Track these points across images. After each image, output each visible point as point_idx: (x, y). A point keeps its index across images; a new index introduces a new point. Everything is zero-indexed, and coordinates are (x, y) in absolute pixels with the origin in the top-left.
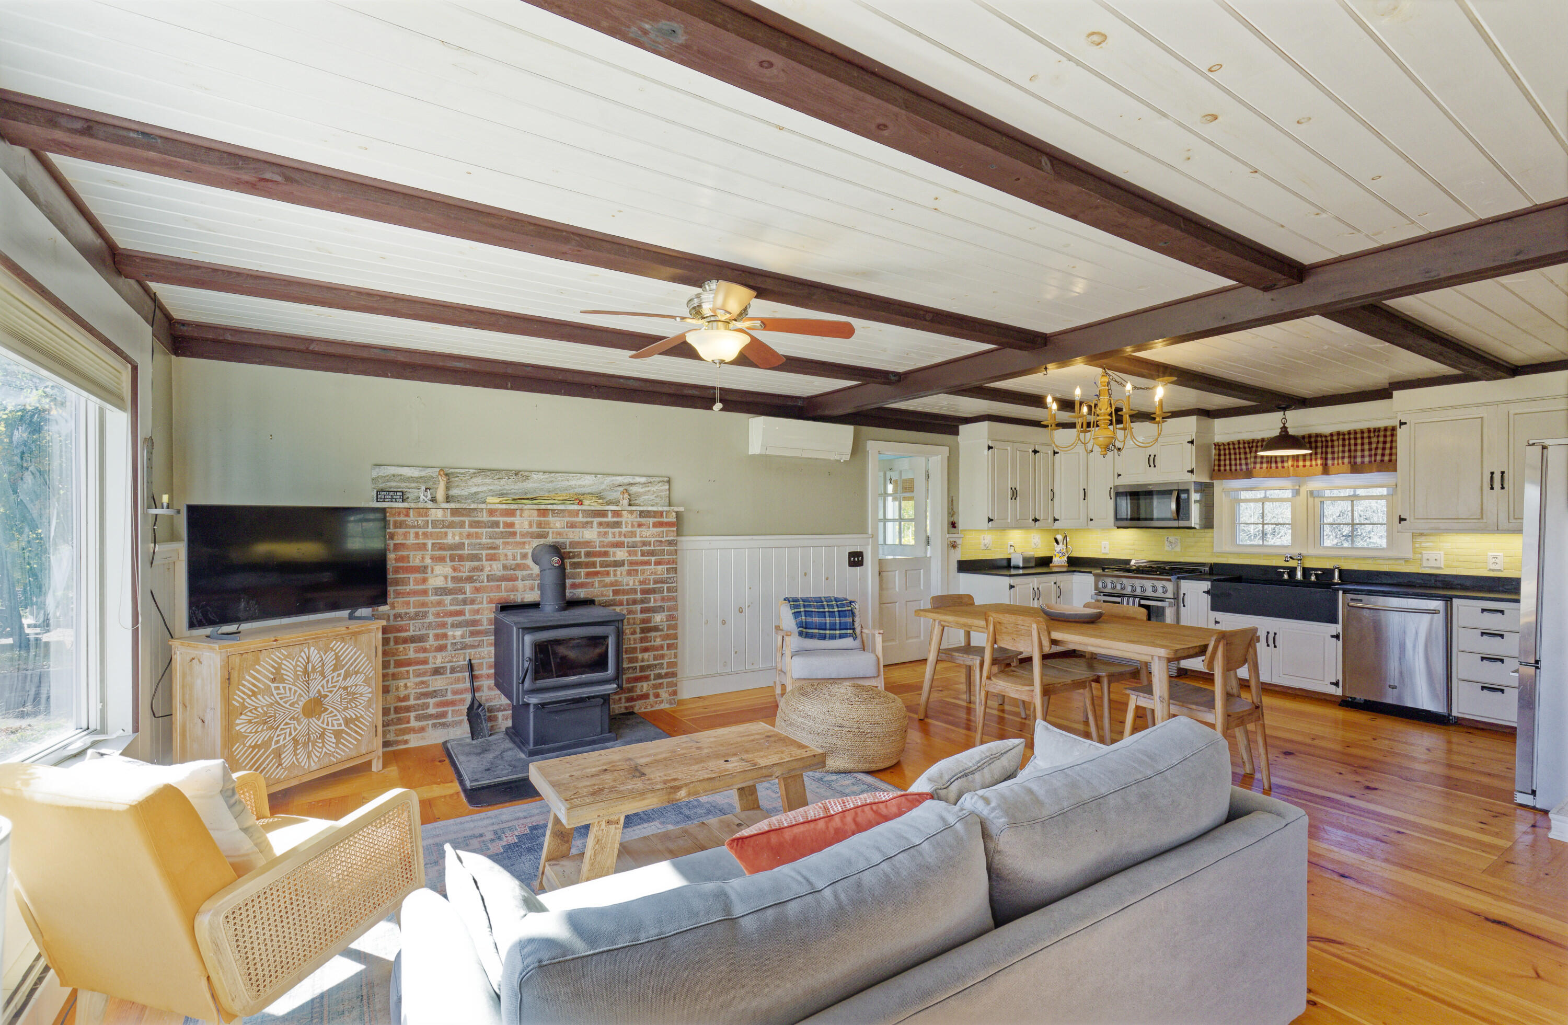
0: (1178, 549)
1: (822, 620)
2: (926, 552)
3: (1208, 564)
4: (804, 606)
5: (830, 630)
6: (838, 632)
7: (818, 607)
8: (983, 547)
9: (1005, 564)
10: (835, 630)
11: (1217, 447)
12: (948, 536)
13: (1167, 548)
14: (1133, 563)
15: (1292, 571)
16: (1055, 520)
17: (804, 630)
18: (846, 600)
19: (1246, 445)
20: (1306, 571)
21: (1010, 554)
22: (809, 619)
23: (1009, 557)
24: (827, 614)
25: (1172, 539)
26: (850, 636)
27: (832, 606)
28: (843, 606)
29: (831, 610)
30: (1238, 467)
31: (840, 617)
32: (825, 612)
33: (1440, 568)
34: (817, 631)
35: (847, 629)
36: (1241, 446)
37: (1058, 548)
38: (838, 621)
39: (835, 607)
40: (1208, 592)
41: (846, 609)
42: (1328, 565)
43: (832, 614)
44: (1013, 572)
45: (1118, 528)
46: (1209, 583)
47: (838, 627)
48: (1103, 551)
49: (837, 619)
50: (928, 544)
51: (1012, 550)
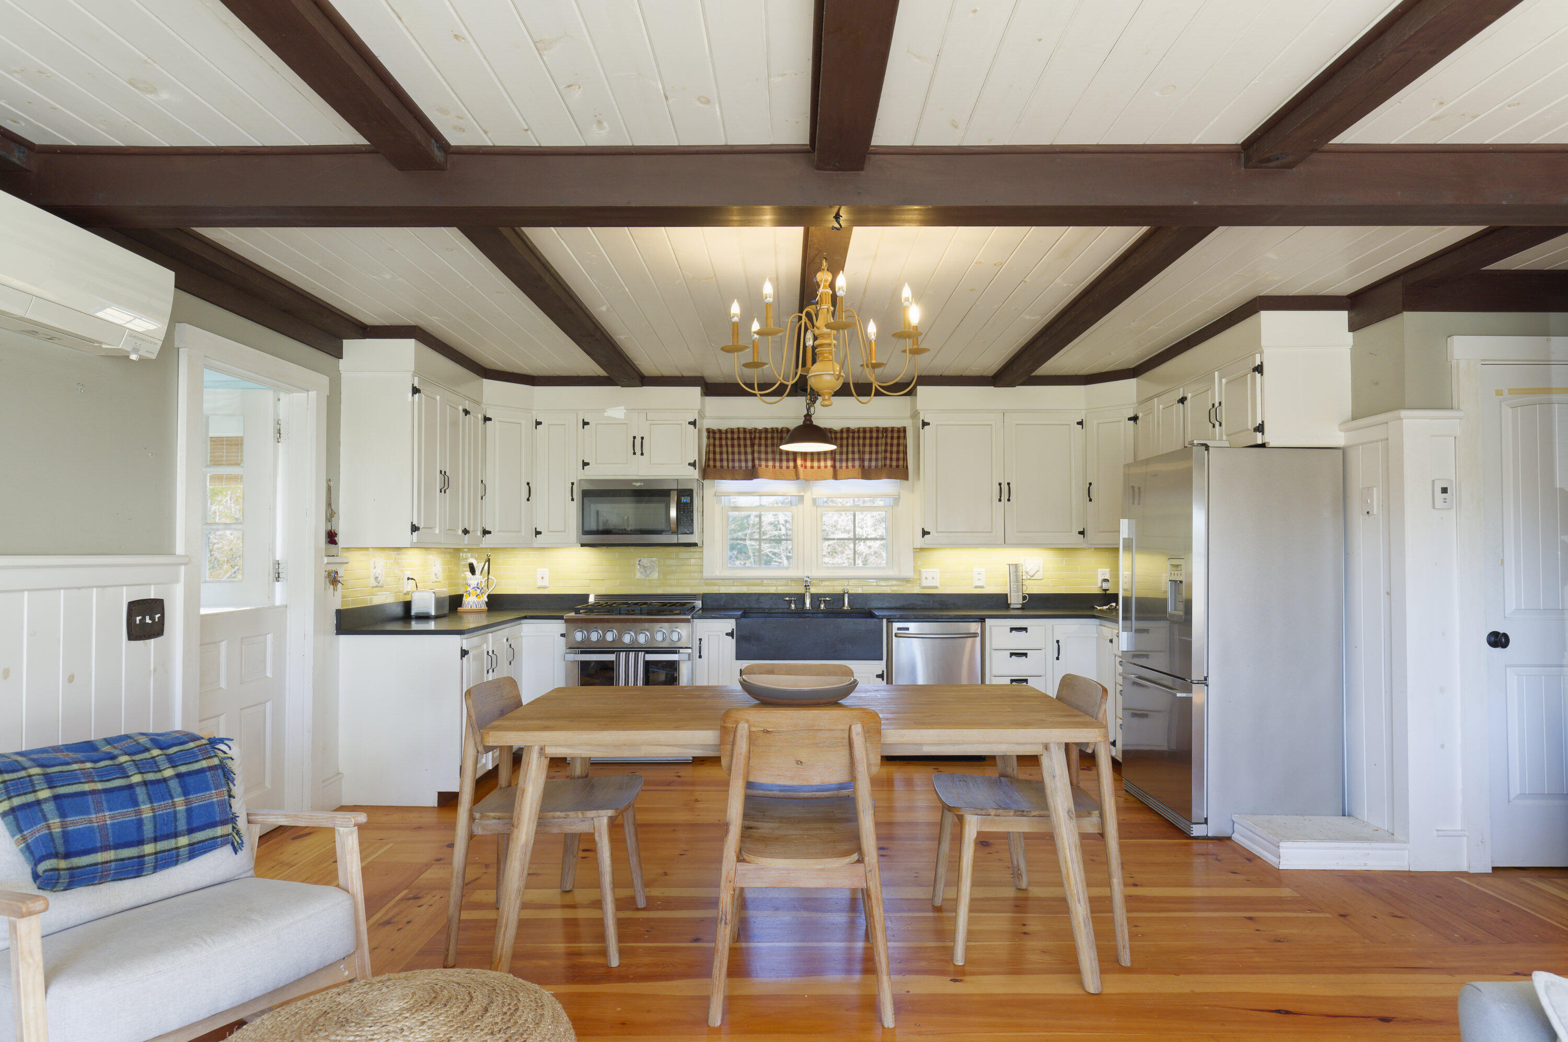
0: (655, 575)
1: (126, 815)
2: (271, 595)
3: (699, 594)
4: (50, 781)
5: (156, 840)
6: (183, 841)
7: (103, 775)
8: (373, 582)
9: (399, 611)
10: (176, 835)
11: (711, 435)
12: (326, 560)
13: (638, 575)
14: (592, 599)
15: (801, 597)
16: (486, 532)
17: (63, 864)
18: (195, 738)
19: (748, 435)
20: (816, 598)
21: (407, 593)
22: (77, 822)
23: (408, 599)
24: (141, 793)
25: (645, 561)
26: (223, 844)
27: (153, 765)
28: (190, 757)
29: (151, 777)
30: (737, 464)
31: (186, 793)
32: (131, 787)
33: (936, 587)
34: (111, 855)
35: (213, 825)
36: (742, 436)
37: (473, 580)
38: (181, 808)
39: (164, 764)
40: (731, 634)
41: (204, 764)
42: (838, 590)
43: (158, 789)
44: (415, 626)
45: (583, 545)
46: (733, 622)
47: (182, 825)
48: (540, 583)
49: (179, 800)
50: (278, 578)
51: (410, 586)
